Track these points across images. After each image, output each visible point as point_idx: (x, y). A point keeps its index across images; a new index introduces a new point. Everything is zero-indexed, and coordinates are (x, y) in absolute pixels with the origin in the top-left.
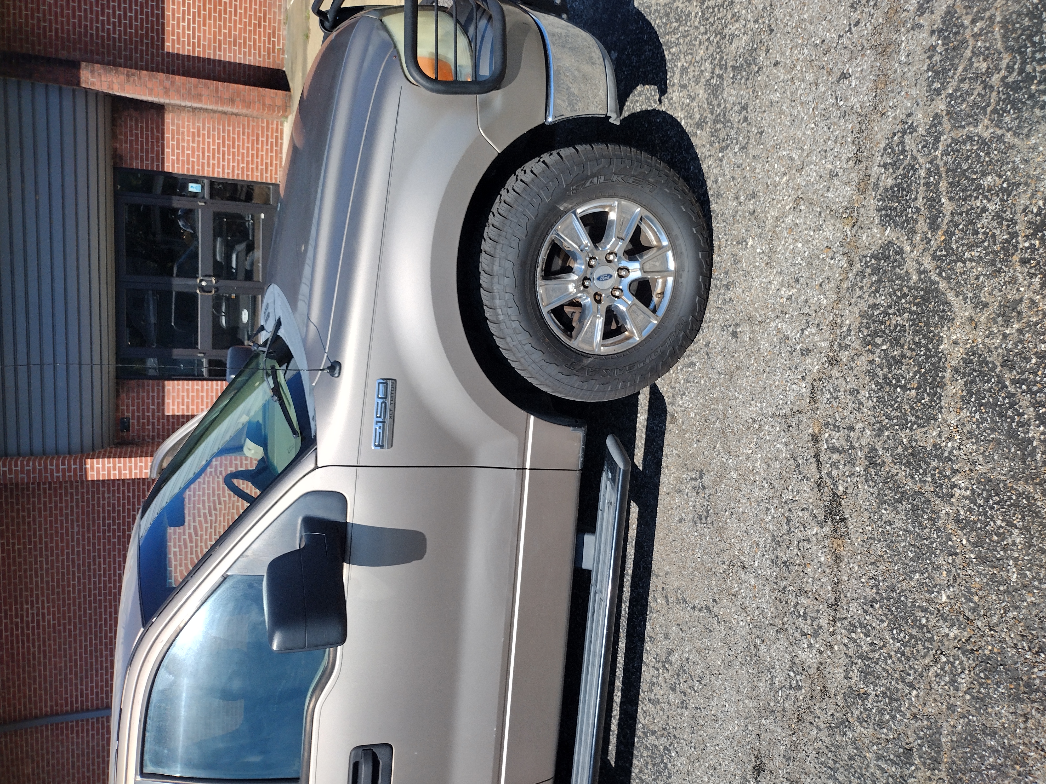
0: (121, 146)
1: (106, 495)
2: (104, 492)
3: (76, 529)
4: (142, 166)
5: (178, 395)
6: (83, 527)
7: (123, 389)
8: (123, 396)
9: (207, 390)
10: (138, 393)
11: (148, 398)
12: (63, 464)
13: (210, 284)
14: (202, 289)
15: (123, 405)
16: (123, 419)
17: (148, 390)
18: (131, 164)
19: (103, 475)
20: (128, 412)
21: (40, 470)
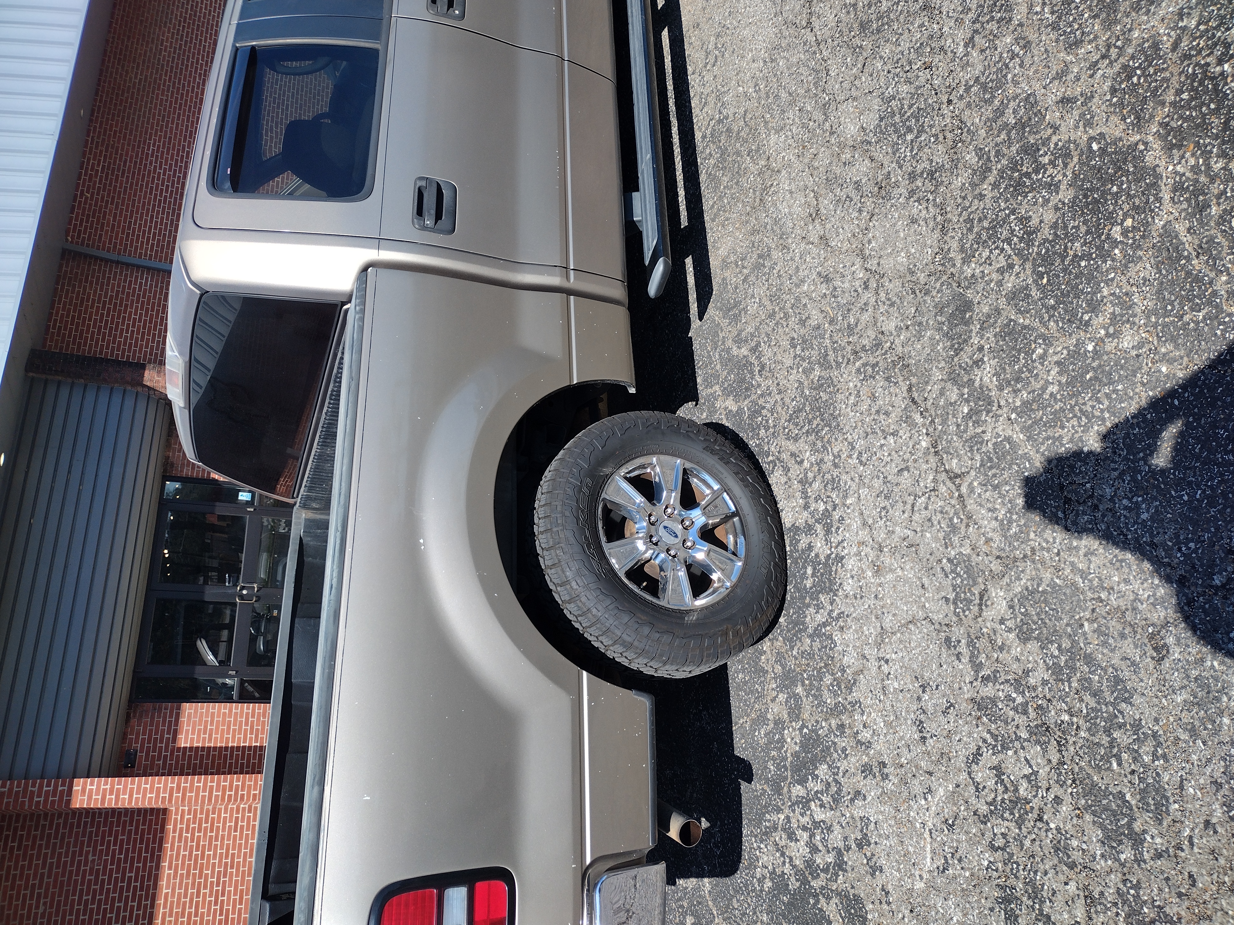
0: (174, 454)
1: (90, 858)
2: (88, 853)
3: (41, 910)
4: (193, 473)
5: (201, 721)
6: (51, 907)
7: (135, 713)
8: (134, 721)
9: (236, 714)
10: (153, 718)
11: (164, 725)
12: (48, 785)
13: (251, 592)
14: (242, 597)
15: (132, 734)
16: (129, 750)
17: (165, 714)
18: (182, 471)
19: (96, 802)
20: (136, 743)
21: (18, 793)
